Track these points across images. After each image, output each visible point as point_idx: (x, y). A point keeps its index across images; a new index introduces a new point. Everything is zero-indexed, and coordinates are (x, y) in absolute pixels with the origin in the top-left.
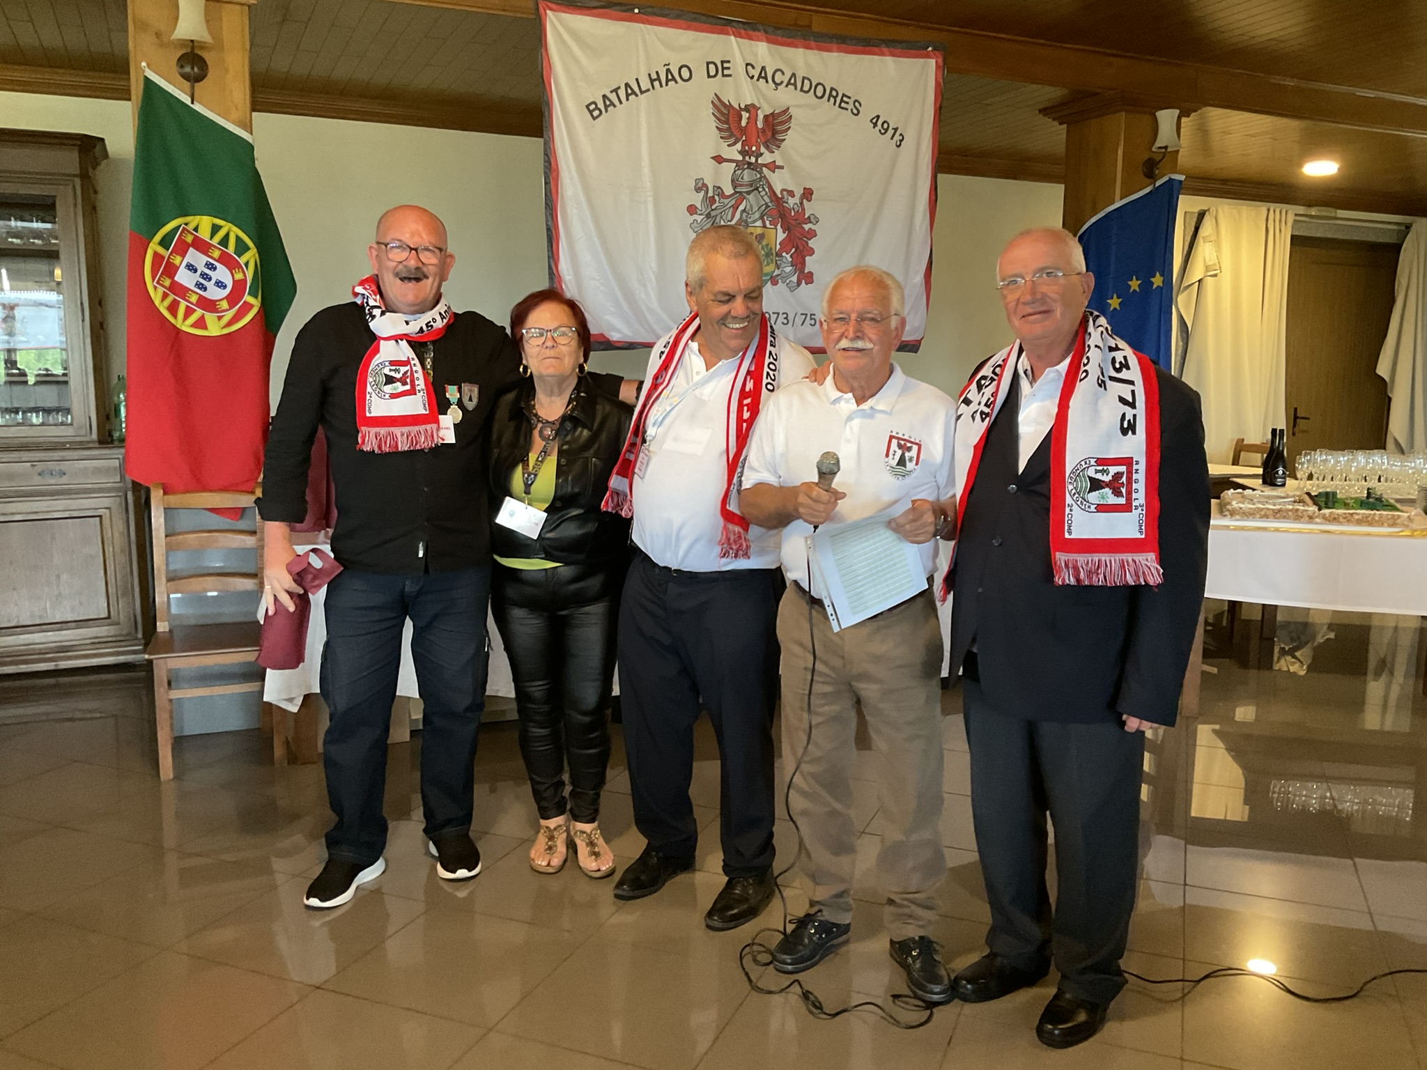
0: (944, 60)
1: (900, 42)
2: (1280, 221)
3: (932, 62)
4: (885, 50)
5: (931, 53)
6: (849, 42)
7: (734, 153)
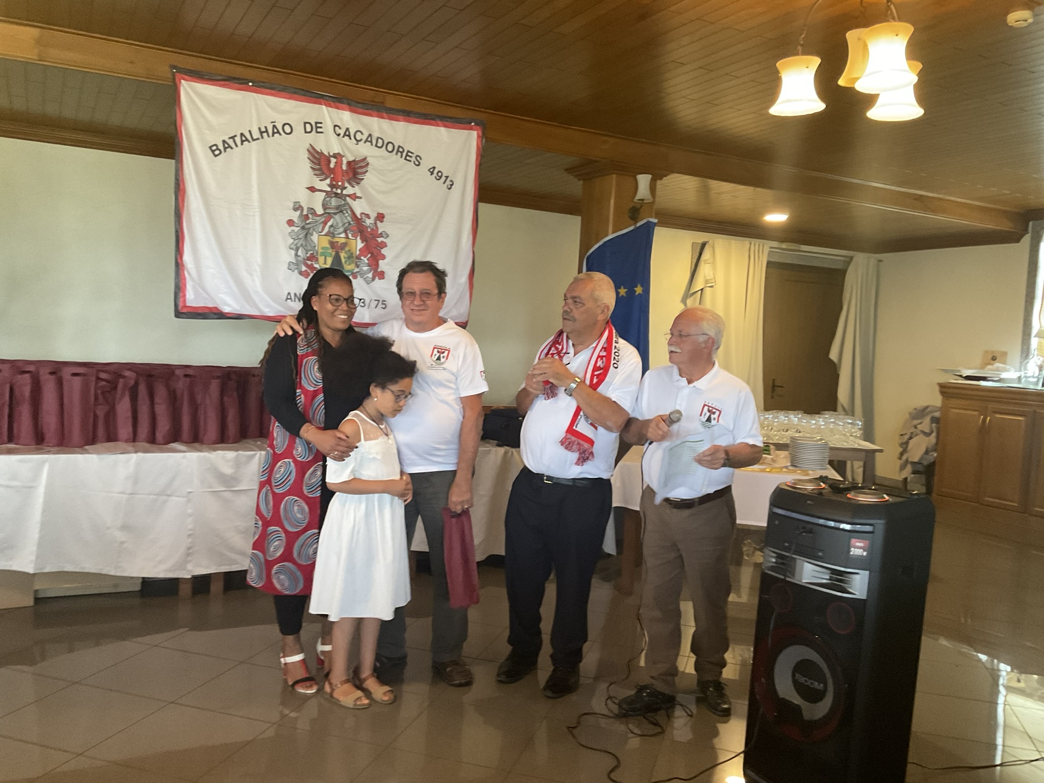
0: (484, 133)
1: (450, 118)
2: (759, 251)
3: (474, 134)
4: (440, 122)
5: (474, 127)
6: (412, 115)
7: (325, 185)
